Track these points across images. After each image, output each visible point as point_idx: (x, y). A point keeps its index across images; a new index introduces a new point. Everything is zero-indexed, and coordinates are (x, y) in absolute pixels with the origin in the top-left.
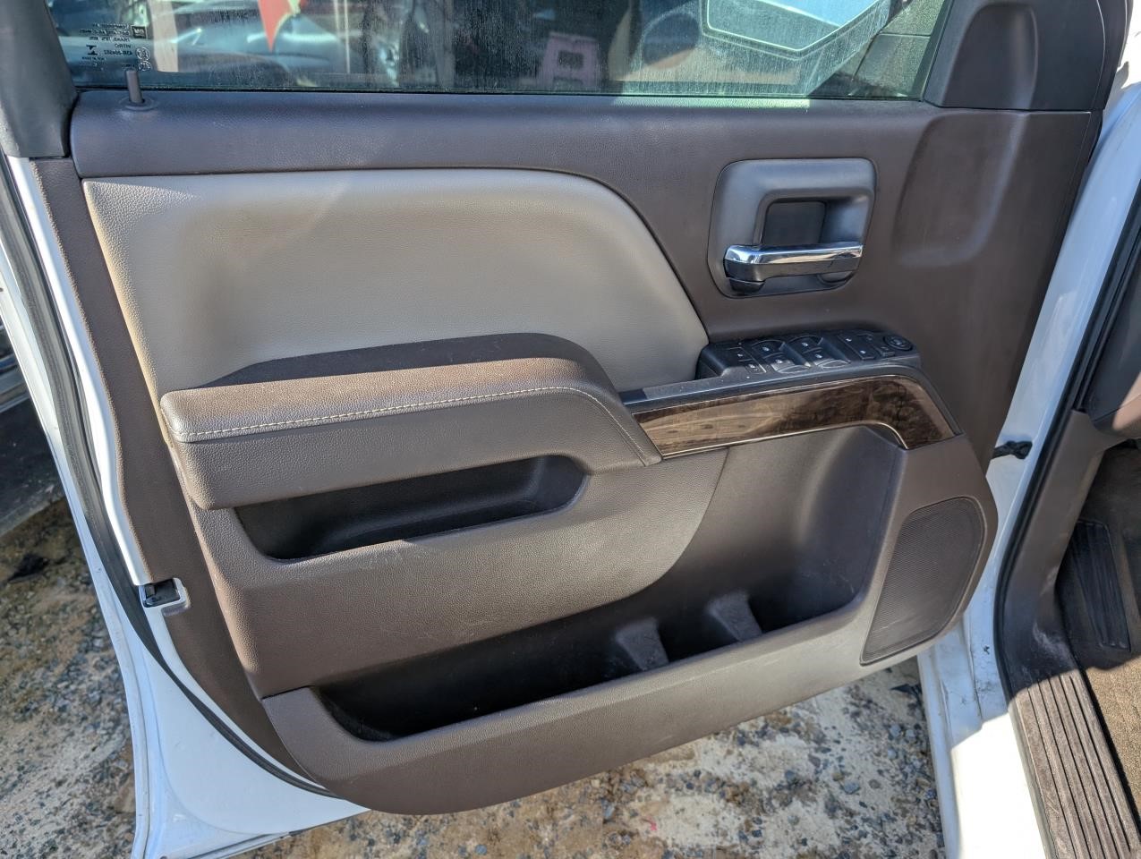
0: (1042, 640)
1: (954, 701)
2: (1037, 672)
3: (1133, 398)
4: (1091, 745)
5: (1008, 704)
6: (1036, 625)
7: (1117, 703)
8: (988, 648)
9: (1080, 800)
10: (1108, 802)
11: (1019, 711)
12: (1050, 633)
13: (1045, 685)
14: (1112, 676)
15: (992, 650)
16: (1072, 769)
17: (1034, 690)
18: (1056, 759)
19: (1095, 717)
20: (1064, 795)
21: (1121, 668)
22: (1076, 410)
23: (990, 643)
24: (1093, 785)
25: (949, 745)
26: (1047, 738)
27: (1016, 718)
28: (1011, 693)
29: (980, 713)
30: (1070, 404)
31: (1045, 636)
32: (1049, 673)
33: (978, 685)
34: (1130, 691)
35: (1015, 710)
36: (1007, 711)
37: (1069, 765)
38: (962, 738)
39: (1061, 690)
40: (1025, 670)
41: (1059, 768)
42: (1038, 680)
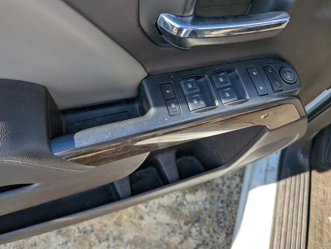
0: (300, 157)
1: (257, 170)
2: (293, 171)
6: (300, 150)
7: (318, 188)
9: (288, 233)
10: (299, 235)
11: (280, 187)
12: (304, 153)
13: (293, 178)
17: (289, 180)
20: (284, 230)
25: (249, 188)
29: (265, 179)
31: (302, 155)
32: (297, 172)
33: (268, 167)
34: (326, 182)
35: (279, 185)
36: (276, 184)
37: (290, 217)
38: (255, 187)
39: (299, 181)
40: (288, 169)
42: (292, 175)
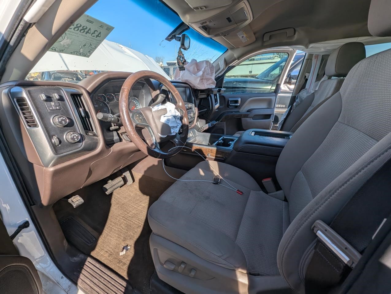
0: (75, 260)
3: (43, 196)
4: (103, 273)
5: (77, 287)
6: (71, 258)
7: (102, 255)
8: (62, 277)
11: (81, 287)
13: (83, 271)
14: (97, 249)
15: (64, 277)
16: (103, 286)
17: (81, 276)
18: (98, 289)
19: (100, 265)
21: (97, 245)
22: (32, 205)
23: (61, 275)
24: (110, 284)
26: (92, 285)
27: (82, 289)
28: (76, 284)
30: (29, 206)
31: (75, 258)
32: (82, 267)
33: (67, 290)
34: (103, 248)
35: (80, 287)
36: (78, 289)
39: (88, 267)
40: (75, 273)
41: (100, 290)
42: (80, 272)
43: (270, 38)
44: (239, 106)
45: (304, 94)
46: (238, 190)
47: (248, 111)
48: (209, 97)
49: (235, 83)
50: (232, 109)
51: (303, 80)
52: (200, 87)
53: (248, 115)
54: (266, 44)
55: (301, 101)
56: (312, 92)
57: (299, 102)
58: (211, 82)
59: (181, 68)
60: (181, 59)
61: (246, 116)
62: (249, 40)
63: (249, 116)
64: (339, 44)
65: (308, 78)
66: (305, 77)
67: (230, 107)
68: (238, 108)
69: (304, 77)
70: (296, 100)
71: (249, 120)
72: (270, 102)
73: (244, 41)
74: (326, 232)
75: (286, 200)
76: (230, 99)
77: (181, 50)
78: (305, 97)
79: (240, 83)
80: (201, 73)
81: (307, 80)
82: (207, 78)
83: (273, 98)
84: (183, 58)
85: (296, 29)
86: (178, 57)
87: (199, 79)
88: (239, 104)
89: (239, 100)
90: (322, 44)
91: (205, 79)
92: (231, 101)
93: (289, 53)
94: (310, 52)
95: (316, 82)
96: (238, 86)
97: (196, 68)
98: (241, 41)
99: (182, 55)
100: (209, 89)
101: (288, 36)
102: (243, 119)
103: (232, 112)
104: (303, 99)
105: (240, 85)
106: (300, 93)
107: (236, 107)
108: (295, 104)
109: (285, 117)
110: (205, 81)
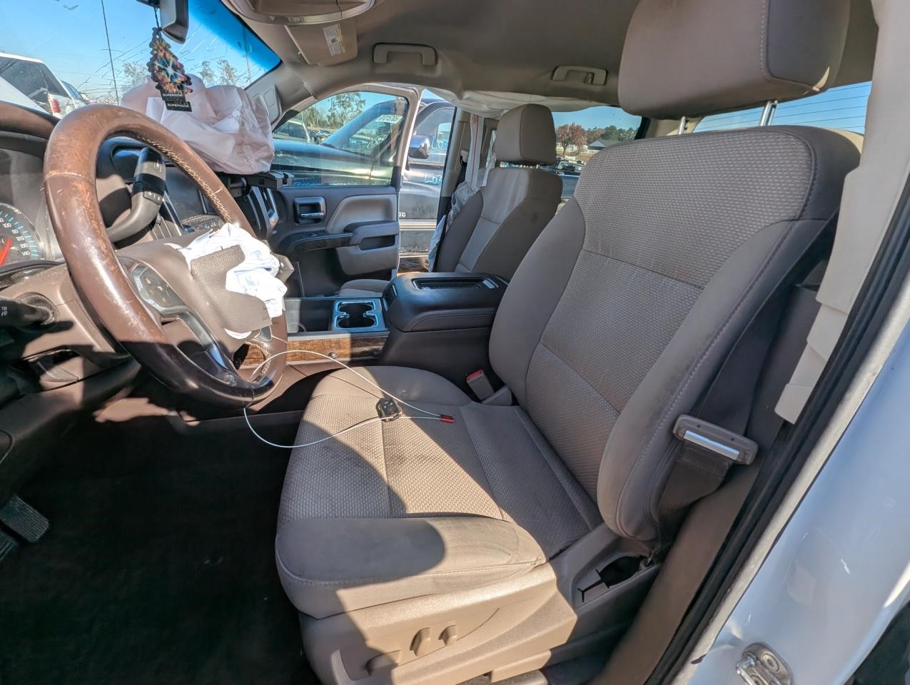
43: (389, 57)
44: (325, 217)
45: (463, 194)
46: (442, 416)
47: (347, 230)
48: (249, 196)
49: (281, 155)
50: (306, 225)
51: (459, 166)
52: (236, 167)
53: (349, 239)
54: (379, 71)
55: (462, 207)
56: (477, 190)
57: (459, 209)
58: (265, 154)
59: (173, 102)
60: (170, 71)
61: (346, 242)
62: (344, 51)
63: (351, 243)
64: (515, 102)
65: (467, 160)
66: (461, 157)
67: (302, 221)
68: (320, 223)
69: (458, 158)
70: (453, 206)
71: (354, 251)
72: (387, 208)
73: (333, 52)
74: (699, 429)
75: (515, 402)
76: (299, 201)
77: (161, 40)
78: (466, 199)
79: (295, 157)
80: (232, 124)
81: (464, 165)
82: (254, 143)
83: (392, 198)
84: (175, 67)
85: (440, 52)
86: (153, 60)
87: (231, 144)
88: (322, 214)
89: (322, 202)
90: (485, 97)
91: (246, 144)
92: (302, 205)
93: (409, 99)
94: (465, 108)
95: (480, 168)
96: (293, 163)
97: (209, 106)
98: (328, 49)
99: (172, 60)
100: (262, 173)
101: (424, 62)
102: (339, 250)
103: (310, 234)
104: (464, 203)
105: (296, 161)
106: (457, 191)
107: (317, 220)
108: (452, 213)
109: (437, 241)
110: (247, 150)
